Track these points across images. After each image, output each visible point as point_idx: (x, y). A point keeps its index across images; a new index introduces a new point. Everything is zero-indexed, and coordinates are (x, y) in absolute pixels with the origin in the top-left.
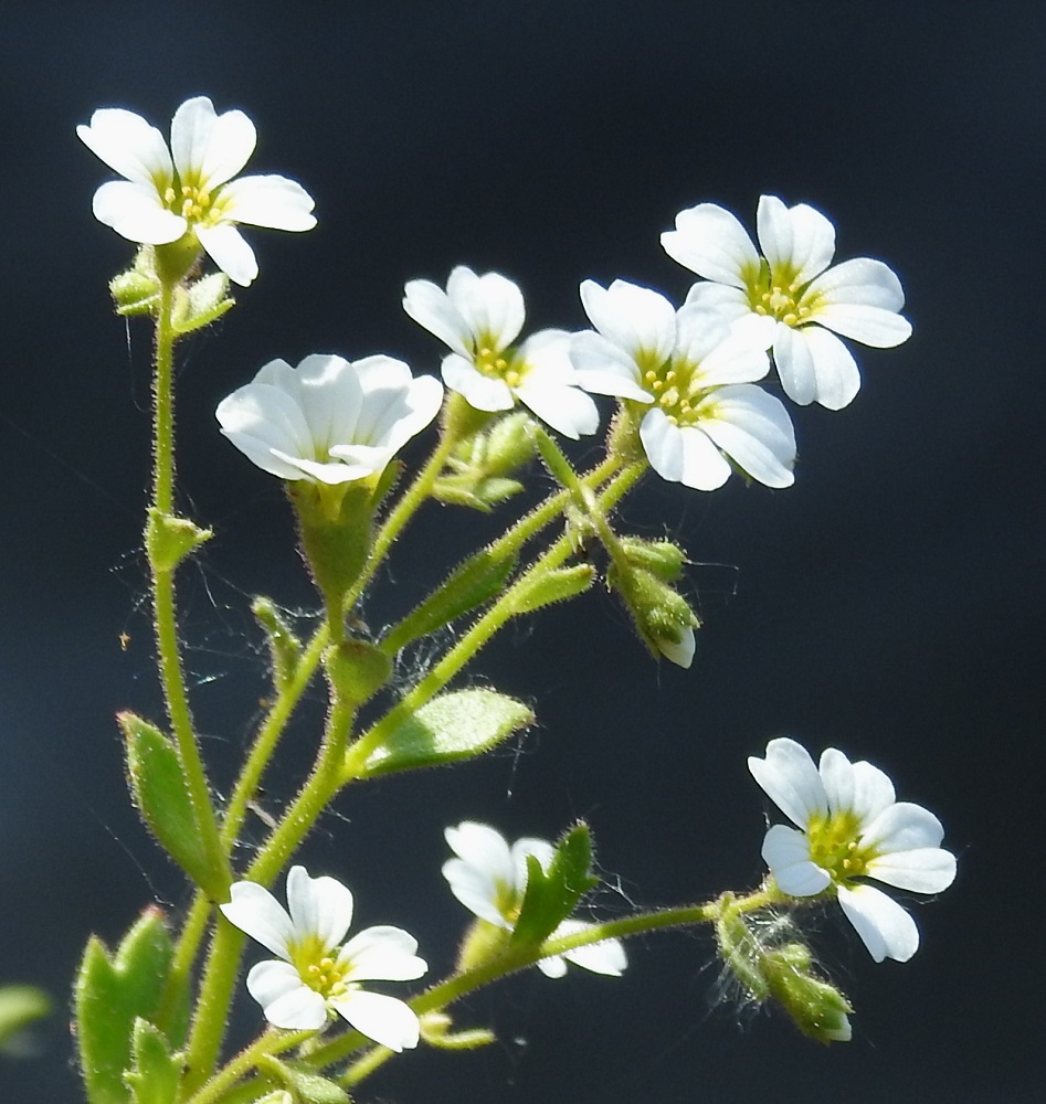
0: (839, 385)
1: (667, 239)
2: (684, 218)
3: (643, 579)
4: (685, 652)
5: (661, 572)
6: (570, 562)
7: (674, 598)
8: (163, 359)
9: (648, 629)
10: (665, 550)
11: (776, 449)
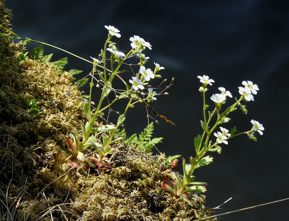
0: (256, 93)
1: (242, 83)
2: (243, 82)
3: (243, 108)
4: (246, 113)
5: (244, 107)
6: (235, 108)
7: (246, 109)
8: (204, 94)
9: (244, 112)
10: (244, 106)
11: (253, 98)
